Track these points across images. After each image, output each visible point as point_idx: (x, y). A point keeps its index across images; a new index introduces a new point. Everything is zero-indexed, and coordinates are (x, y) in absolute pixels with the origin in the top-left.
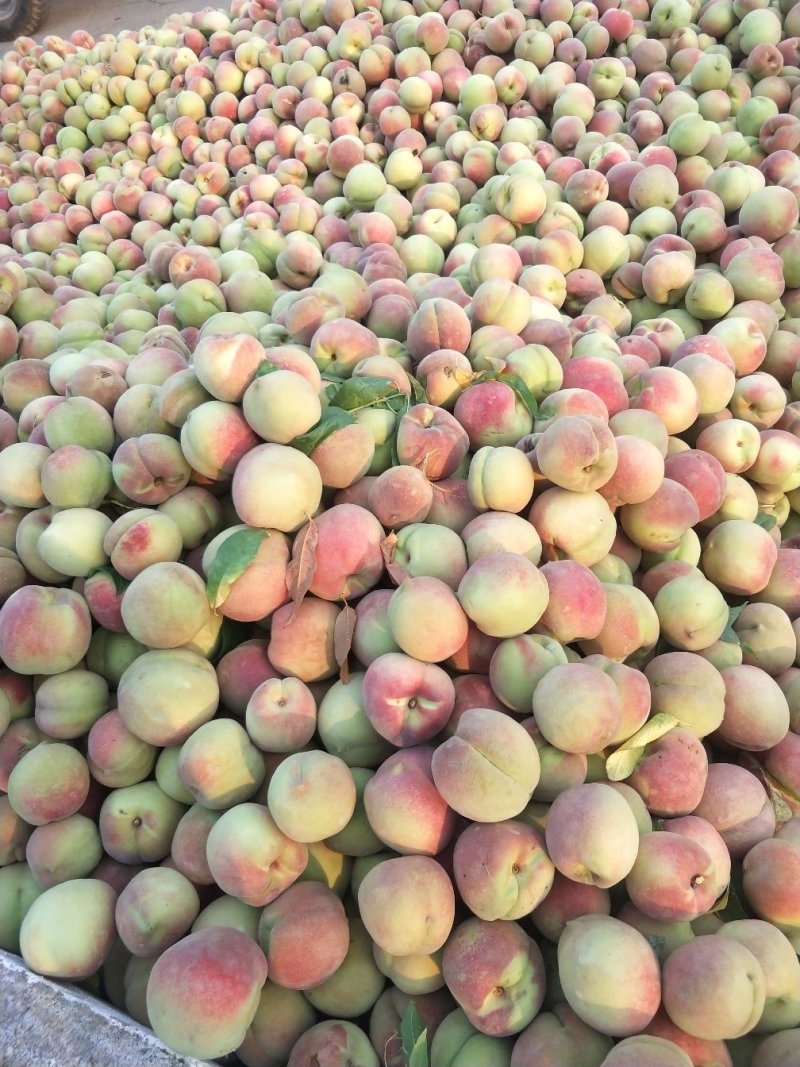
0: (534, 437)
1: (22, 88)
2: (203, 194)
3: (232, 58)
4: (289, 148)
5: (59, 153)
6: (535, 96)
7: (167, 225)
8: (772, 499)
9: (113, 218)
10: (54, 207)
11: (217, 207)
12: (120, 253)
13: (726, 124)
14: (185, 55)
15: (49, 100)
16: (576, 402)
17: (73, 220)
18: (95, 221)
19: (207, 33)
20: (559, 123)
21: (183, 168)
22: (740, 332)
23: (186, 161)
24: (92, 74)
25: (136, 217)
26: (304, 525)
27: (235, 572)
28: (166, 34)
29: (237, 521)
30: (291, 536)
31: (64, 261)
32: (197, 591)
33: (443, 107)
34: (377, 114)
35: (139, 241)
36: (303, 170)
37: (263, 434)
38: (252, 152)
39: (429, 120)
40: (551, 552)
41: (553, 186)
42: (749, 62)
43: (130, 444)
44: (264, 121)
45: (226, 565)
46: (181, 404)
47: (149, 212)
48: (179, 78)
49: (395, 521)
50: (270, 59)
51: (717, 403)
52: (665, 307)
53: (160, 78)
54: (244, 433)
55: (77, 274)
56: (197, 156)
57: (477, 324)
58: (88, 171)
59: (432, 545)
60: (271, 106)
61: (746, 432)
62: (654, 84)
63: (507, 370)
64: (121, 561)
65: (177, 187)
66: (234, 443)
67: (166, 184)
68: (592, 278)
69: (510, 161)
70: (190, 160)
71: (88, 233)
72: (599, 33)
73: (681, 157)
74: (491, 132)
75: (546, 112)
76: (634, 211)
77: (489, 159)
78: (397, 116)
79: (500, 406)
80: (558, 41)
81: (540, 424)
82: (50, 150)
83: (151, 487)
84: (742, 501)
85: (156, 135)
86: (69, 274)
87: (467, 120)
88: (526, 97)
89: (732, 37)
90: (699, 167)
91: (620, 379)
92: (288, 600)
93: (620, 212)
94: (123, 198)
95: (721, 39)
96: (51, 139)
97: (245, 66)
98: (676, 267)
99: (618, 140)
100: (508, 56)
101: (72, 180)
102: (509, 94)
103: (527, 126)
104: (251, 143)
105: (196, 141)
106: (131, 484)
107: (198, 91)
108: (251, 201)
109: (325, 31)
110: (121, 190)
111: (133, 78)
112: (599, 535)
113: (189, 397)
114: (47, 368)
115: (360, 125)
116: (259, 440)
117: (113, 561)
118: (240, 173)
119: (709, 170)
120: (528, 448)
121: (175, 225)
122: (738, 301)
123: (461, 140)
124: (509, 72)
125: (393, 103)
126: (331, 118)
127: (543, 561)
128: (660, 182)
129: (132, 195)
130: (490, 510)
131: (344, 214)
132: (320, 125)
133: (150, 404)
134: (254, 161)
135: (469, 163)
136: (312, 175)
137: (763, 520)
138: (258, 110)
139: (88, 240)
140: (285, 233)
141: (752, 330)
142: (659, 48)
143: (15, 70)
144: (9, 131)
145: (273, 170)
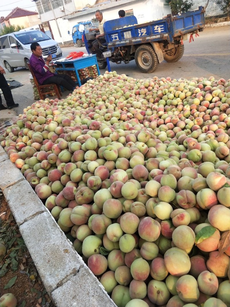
1: (153, 88)
2: (195, 124)
3: (211, 93)
4: (223, 119)
5: (158, 105)
7: (183, 129)
9: (170, 125)
10: (155, 118)
11: (198, 129)
12: (169, 133)
14: (198, 90)
15: (160, 93)
17: (160, 122)
18: (164, 124)
19: (205, 86)
21: (190, 116)
23: (191, 114)
24: (172, 89)
25: (175, 125)
27: (206, 237)
28: (192, 83)
30: (221, 232)
31: (157, 132)
35: (175, 132)
36: (225, 125)
38: (211, 117)
43: (183, 191)
44: (216, 110)
45: (203, 233)
47: (179, 125)
48: (195, 95)
50: (222, 95)
53: (189, 93)
55: (160, 136)
56: (195, 114)
58: (165, 111)
60: (219, 107)
64: (175, 221)
65: (188, 120)
66: (213, 201)
67: (185, 119)
70: (193, 115)
71: (163, 126)
82: (156, 104)
83: (186, 204)
85: (185, 107)
86: (158, 136)
92: (216, 250)
94: (174, 120)
96: (157, 101)
97: (214, 96)
101: (161, 113)
104: (211, 115)
105: (196, 111)
106: (182, 202)
107: (199, 99)
108: (209, 130)
110: (174, 118)
111: (182, 92)
113: (202, 185)
114: (159, 162)
116: (218, 203)
117: (173, 220)
118: (206, 121)
121: (185, 130)
129: (176, 120)
133: (189, 182)
134: (211, 119)
136: (228, 128)
138: (215, 107)
139: (163, 128)
140: (219, 141)
143: (152, 84)
144: (148, 97)
145: (217, 124)
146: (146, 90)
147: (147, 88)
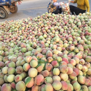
0: (59, 67)
2: (24, 37)
3: (28, 24)
4: (33, 33)
6: (58, 29)
7: (20, 40)
8: (84, 73)
9: (15, 39)
10: (8, 38)
11: (26, 39)
12: (15, 43)
13: (77, 32)
16: (64, 63)
17: (10, 39)
18: (12, 40)
20: (61, 32)
22: (80, 55)
26: (36, 77)
29: (28, 76)
30: (34, 78)
32: (24, 84)
33: (49, 30)
34: (42, 30)
35: (17, 42)
36: (35, 35)
37: (32, 67)
39: (48, 31)
40: (62, 80)
41: (60, 38)
42: (79, 27)
43: (18, 67)
44: (31, 30)
45: (27, 81)
46: (23, 63)
47: (18, 39)
48: (22, 26)
49: (45, 76)
51: (78, 62)
52: (72, 51)
53: (20, 25)
54: (30, 66)
56: (24, 33)
57: (53, 54)
58: (12, 34)
59: (49, 79)
61: (81, 66)
62: (70, 29)
63: (56, 59)
64: (16, 81)
65: (21, 36)
68: (64, 48)
69: (56, 36)
70: (23, 34)
72: (64, 24)
73: (73, 36)
74: (54, 33)
75: (59, 31)
76: (68, 41)
77: (54, 35)
78: (44, 31)
79: (56, 63)
80: (60, 24)
81: (60, 65)
83: (20, 72)
84: (81, 73)
85: (19, 31)
86: (10, 45)
87: (51, 31)
88: (57, 29)
89: (77, 24)
90: (75, 37)
91: (68, 60)
92: (34, 85)
93: (67, 41)
94: (16, 37)
95: (76, 24)
96: (8, 31)
98: (73, 48)
99: (66, 34)
100: (55, 25)
102: (56, 29)
103: (57, 32)
104: (29, 33)
105: (24, 32)
106: (17, 72)
107: (24, 27)
108: (29, 38)
109: (37, 22)
110: (15, 37)
111: (17, 25)
112: (67, 78)
113: (24, 62)
114: (8, 58)
115: (41, 31)
116: (31, 67)
117: (15, 81)
118: (28, 35)
119: (76, 37)
120: (59, 68)
121: (21, 40)
122: (79, 51)
123: (51, 33)
124: (55, 27)
125: (44, 29)
126: (38, 30)
127: (61, 81)
128: (71, 39)
130: (55, 75)
131: (39, 40)
132: (37, 31)
133: (20, 63)
134: (30, 34)
135: (52, 36)
136: (36, 36)
137: (83, 75)
139: (12, 42)
140: (33, 42)
141: (81, 54)
142: (70, 25)
143: (5, 24)
144: (4, 30)
145: (32, 35)
146: (3, 27)
147: (3, 26)
